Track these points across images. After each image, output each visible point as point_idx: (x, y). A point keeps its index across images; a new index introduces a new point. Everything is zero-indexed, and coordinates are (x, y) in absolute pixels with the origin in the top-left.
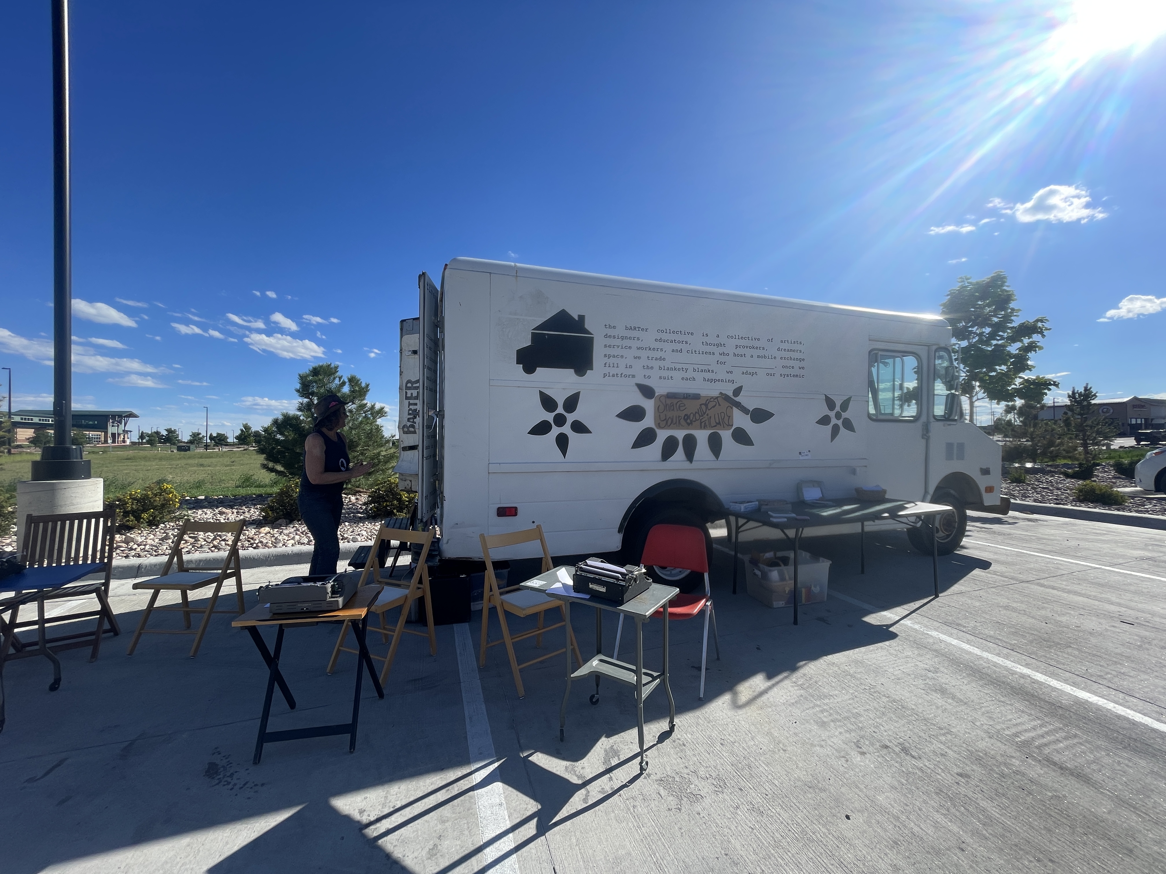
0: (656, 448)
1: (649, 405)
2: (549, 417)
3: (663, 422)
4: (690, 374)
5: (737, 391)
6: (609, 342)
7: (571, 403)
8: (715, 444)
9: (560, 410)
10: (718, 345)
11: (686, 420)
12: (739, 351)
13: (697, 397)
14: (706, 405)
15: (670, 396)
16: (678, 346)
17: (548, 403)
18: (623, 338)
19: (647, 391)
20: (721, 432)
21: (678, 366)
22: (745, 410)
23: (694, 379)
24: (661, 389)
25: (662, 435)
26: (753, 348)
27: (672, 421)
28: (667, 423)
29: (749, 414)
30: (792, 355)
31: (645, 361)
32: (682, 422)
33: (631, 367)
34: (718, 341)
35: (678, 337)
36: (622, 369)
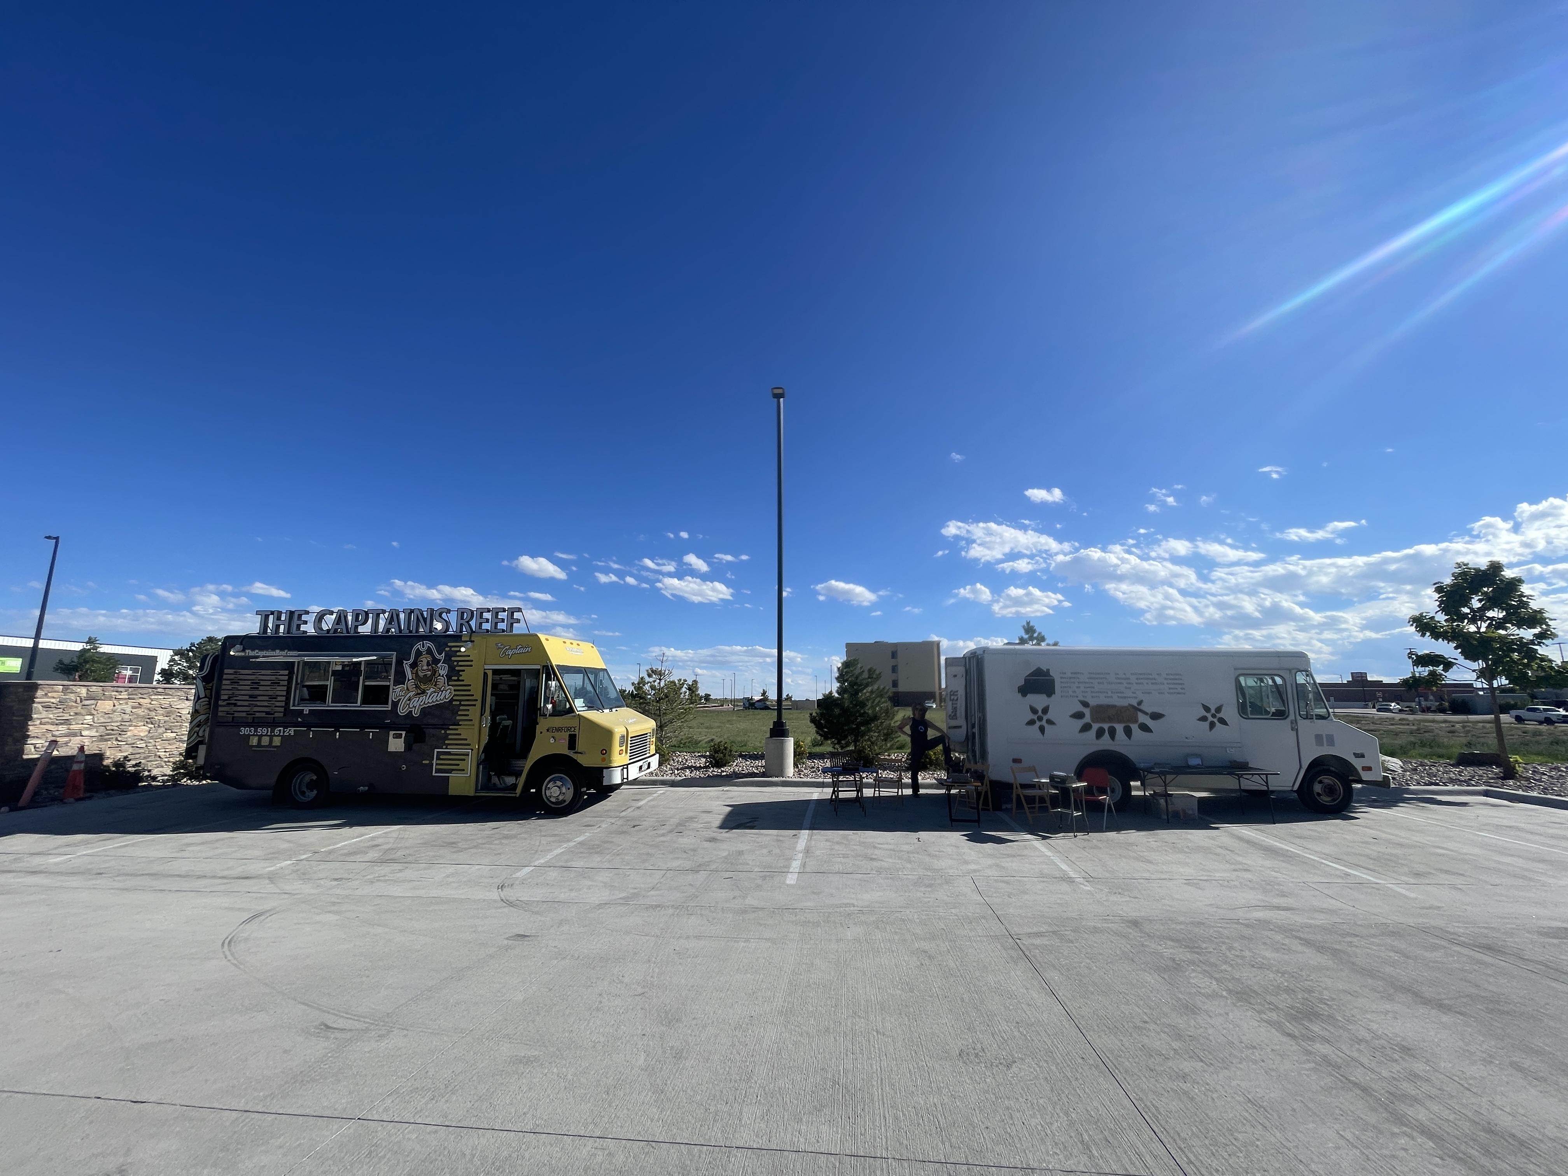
0: (1092, 733)
1: (1087, 712)
2: (1035, 717)
3: (1095, 719)
4: (1110, 694)
5: (1140, 703)
6: (1063, 680)
7: (1045, 710)
8: (1128, 732)
9: (1040, 713)
10: (1125, 679)
11: (1109, 719)
12: (1140, 681)
13: (1115, 706)
14: (1121, 711)
15: (1099, 706)
16: (1101, 681)
17: (1034, 711)
18: (1070, 678)
19: (1085, 704)
20: (1131, 725)
21: (1102, 691)
22: (1145, 713)
23: (1112, 697)
24: (1093, 702)
25: (1095, 726)
26: (1148, 679)
27: (1100, 719)
28: (1097, 720)
29: (1149, 715)
30: (1175, 681)
31: (1083, 689)
32: (1106, 719)
33: (1075, 692)
34: (1125, 677)
35: (1101, 676)
36: (1070, 693)
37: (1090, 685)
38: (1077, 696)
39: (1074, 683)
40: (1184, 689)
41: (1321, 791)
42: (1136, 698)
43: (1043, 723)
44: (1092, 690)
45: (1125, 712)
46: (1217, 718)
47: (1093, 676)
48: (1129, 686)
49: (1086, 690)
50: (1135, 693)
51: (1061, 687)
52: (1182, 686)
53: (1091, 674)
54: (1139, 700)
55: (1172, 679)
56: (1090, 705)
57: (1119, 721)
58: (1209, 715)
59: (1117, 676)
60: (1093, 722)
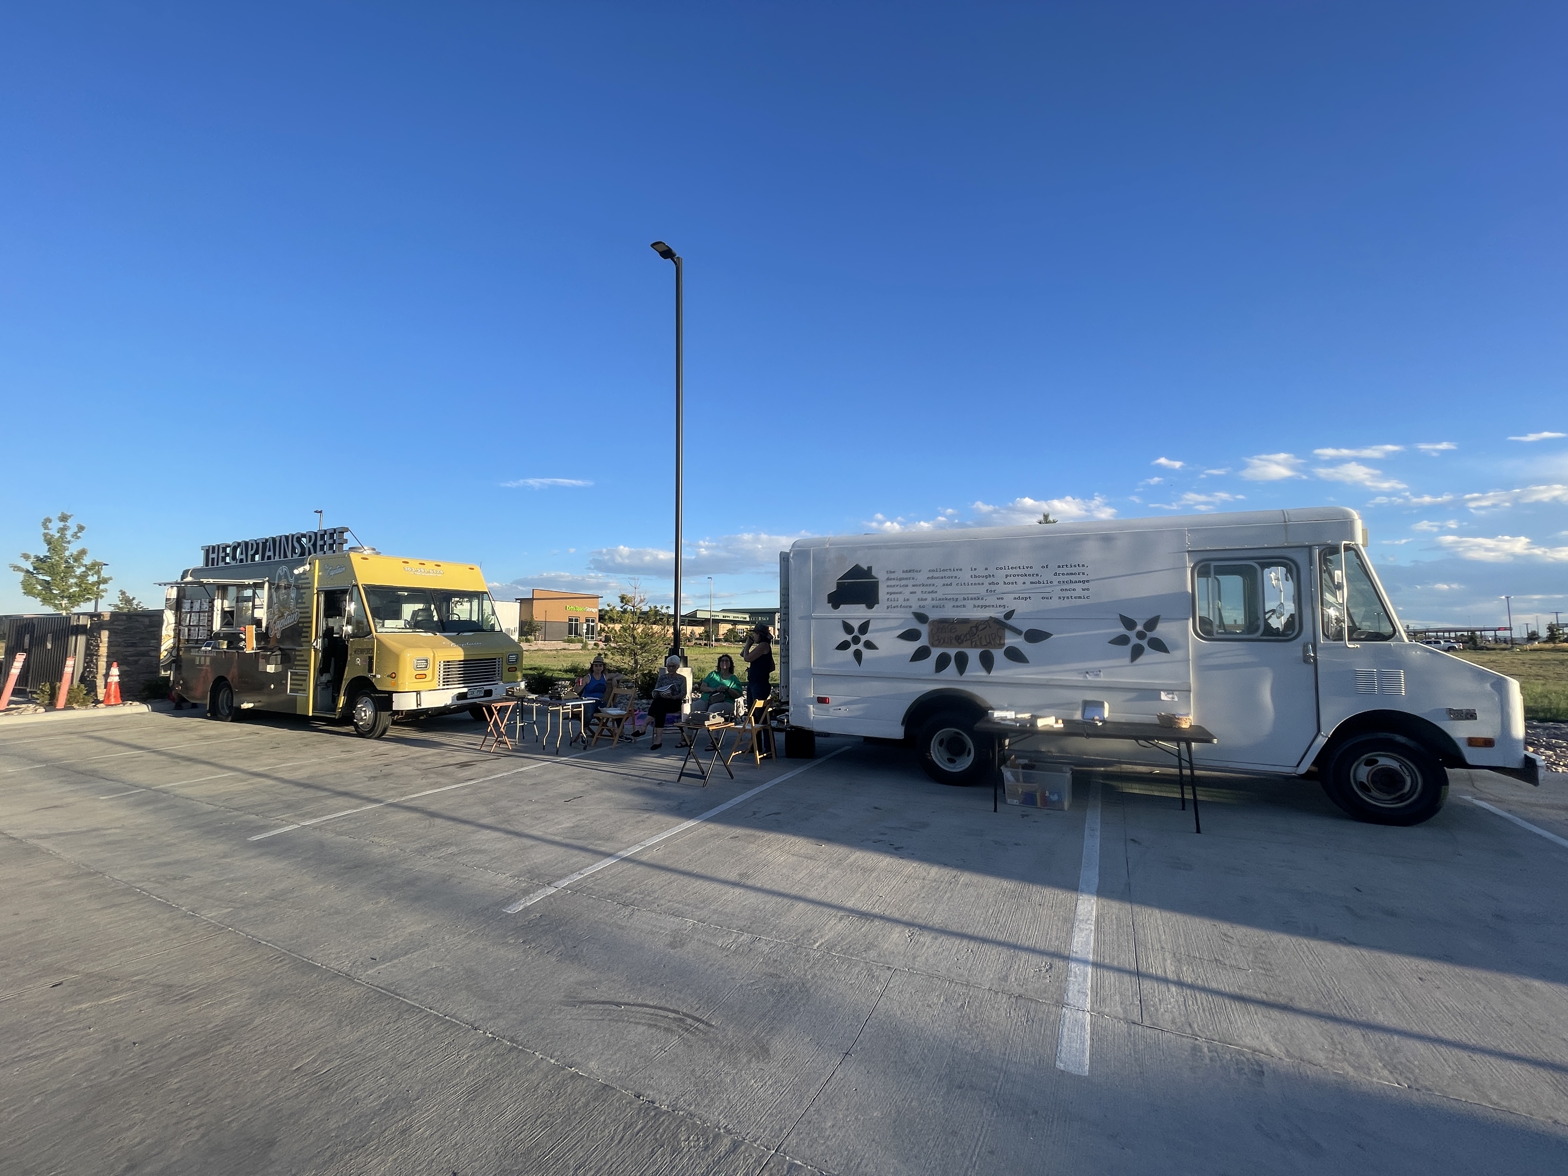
0: (931, 662)
2: (849, 638)
3: (936, 641)
4: (961, 603)
5: (1009, 615)
6: (890, 583)
7: (864, 628)
8: (987, 661)
9: (856, 633)
10: (987, 577)
11: (957, 641)
12: (1009, 580)
13: (968, 621)
14: (977, 627)
15: (943, 621)
17: (848, 629)
18: (901, 579)
19: (921, 618)
20: (993, 651)
21: (949, 597)
22: (1018, 632)
23: (964, 606)
24: (933, 615)
25: (936, 652)
26: (1026, 575)
27: (944, 640)
28: (939, 642)
29: (1023, 635)
30: (1073, 578)
31: (919, 595)
32: (954, 641)
33: (908, 600)
34: (986, 573)
35: (948, 574)
36: (901, 602)
37: (931, 589)
38: (911, 607)
39: (907, 586)
40: (1088, 589)
41: (1368, 781)
42: (1004, 606)
43: (860, 646)
44: (934, 595)
45: (984, 629)
46: (1147, 640)
47: (936, 574)
48: (993, 587)
49: (924, 596)
50: (1002, 599)
51: (888, 593)
52: (1086, 586)
53: (933, 571)
54: (1008, 610)
55: (1068, 574)
56: (930, 620)
57: (974, 643)
58: (1132, 635)
59: (973, 573)
60: (933, 645)
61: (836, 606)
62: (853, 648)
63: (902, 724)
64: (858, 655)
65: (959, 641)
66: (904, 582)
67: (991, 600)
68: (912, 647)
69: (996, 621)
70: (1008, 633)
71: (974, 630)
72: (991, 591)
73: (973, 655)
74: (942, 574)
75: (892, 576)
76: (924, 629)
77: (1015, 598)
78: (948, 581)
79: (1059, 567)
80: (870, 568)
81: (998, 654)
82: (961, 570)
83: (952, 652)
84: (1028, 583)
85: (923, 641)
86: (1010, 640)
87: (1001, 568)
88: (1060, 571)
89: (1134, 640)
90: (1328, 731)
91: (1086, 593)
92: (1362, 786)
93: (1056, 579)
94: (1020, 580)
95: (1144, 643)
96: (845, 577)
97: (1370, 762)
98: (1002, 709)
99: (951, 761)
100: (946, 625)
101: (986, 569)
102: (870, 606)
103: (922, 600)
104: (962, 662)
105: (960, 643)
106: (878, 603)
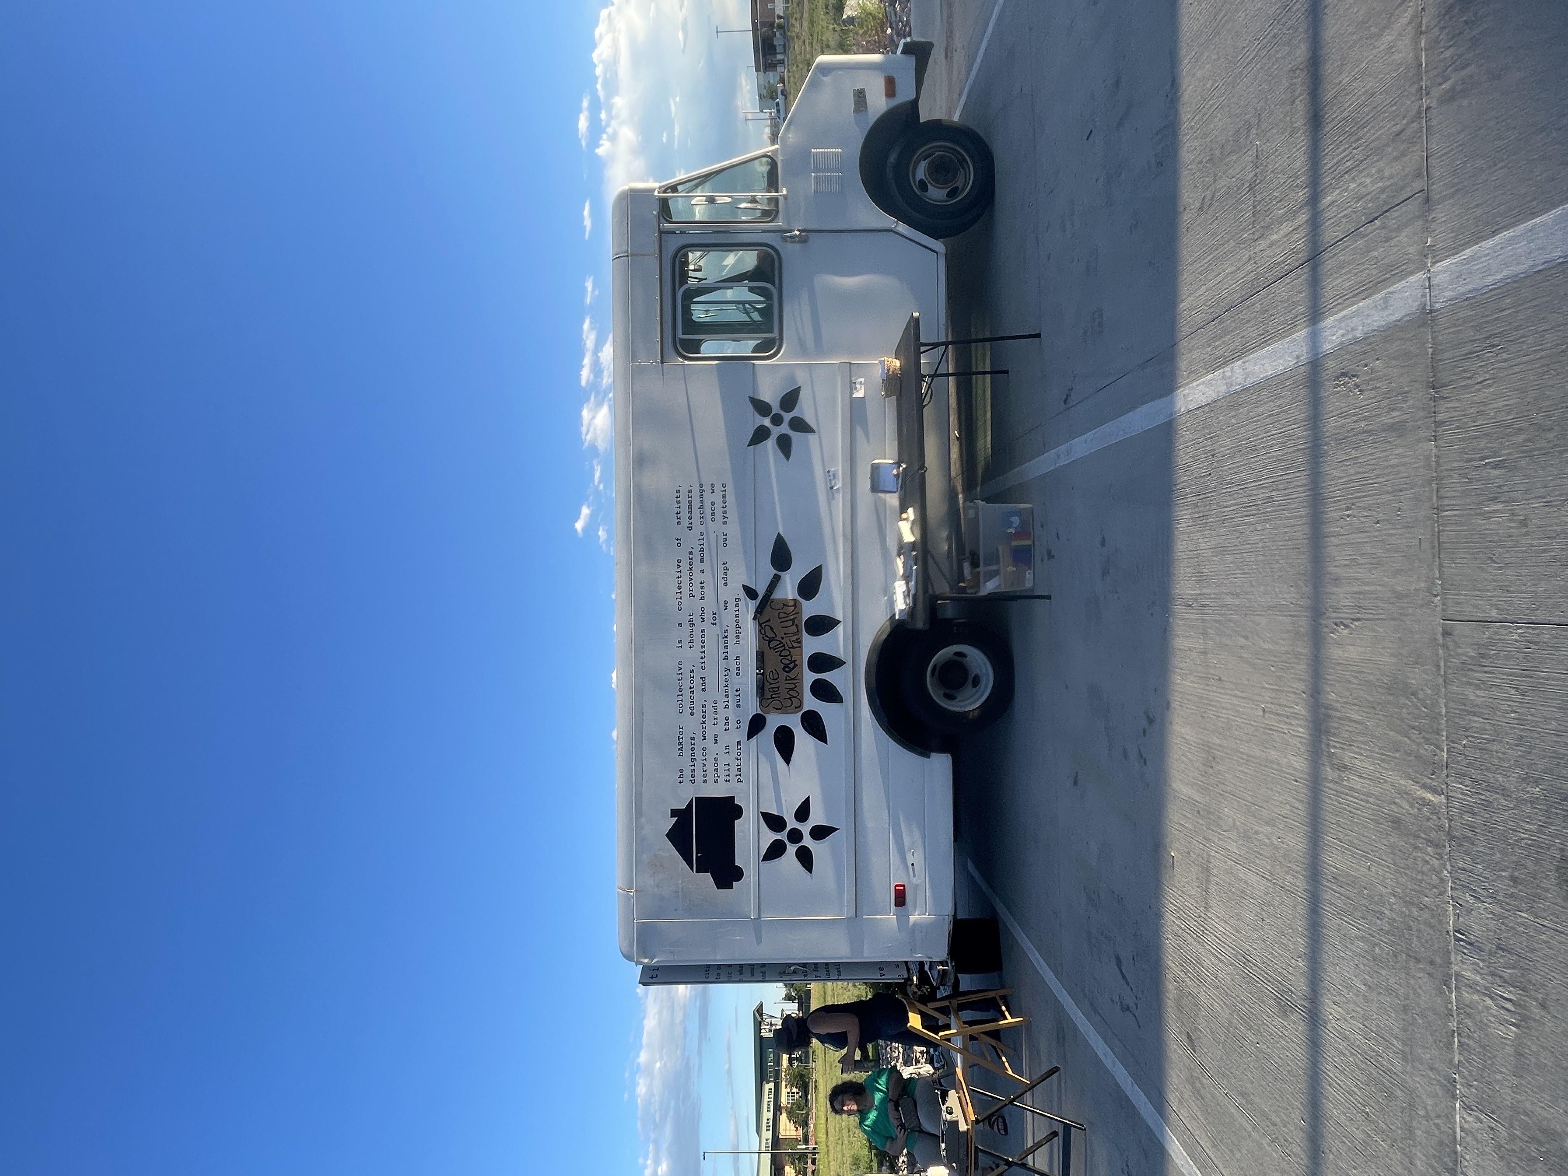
0: (826, 711)
2: (792, 849)
3: (792, 701)
4: (730, 664)
5: (751, 593)
6: (699, 778)
7: (775, 822)
8: (821, 625)
9: (782, 836)
10: (692, 625)
11: (790, 670)
12: (697, 592)
13: (760, 653)
14: (770, 640)
15: (761, 690)
17: (776, 851)
18: (693, 758)
19: (756, 725)
20: (805, 617)
21: (723, 683)
22: (775, 581)
23: (738, 660)
24: (751, 705)
25: (810, 702)
26: (691, 569)
27: (792, 689)
28: (794, 697)
29: (779, 573)
30: (696, 504)
31: (720, 729)
32: (792, 675)
33: (727, 747)
34: (686, 627)
35: (686, 685)
36: (731, 758)
37: (709, 710)
38: (739, 743)
39: (704, 749)
40: (713, 486)
41: (947, 188)
42: (738, 600)
43: (805, 829)
44: (721, 705)
45: (772, 629)
46: (784, 414)
47: (687, 703)
48: (708, 616)
49: (721, 721)
50: (726, 602)
51: (716, 781)
52: (707, 488)
53: (681, 706)
54: (742, 594)
55: (690, 512)
56: (759, 712)
57: (795, 645)
58: (776, 431)
59: (685, 645)
60: (800, 706)
61: (738, 874)
62: (807, 841)
63: (928, 756)
64: (820, 833)
65: (791, 666)
66: (698, 755)
67: (728, 619)
68: (803, 740)
69: (759, 611)
70: (777, 595)
71: (772, 644)
72: (715, 619)
73: (811, 645)
74: (686, 692)
75: (687, 773)
76: (774, 721)
77: (726, 584)
78: (698, 682)
79: (679, 523)
80: (674, 813)
81: (810, 609)
82: (680, 663)
83: (809, 677)
84: (702, 566)
85: (794, 722)
86: (788, 590)
87: (680, 604)
88: (685, 523)
89: (784, 428)
90: (890, 221)
91: (718, 488)
92: (952, 194)
93: (697, 528)
94: (697, 577)
95: (787, 417)
96: (687, 856)
97: (923, 186)
98: (891, 603)
99: (976, 682)
100: (767, 684)
101: (680, 625)
102: (738, 812)
103: (727, 724)
104: (822, 662)
105: (795, 666)
106: (732, 798)
